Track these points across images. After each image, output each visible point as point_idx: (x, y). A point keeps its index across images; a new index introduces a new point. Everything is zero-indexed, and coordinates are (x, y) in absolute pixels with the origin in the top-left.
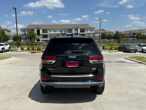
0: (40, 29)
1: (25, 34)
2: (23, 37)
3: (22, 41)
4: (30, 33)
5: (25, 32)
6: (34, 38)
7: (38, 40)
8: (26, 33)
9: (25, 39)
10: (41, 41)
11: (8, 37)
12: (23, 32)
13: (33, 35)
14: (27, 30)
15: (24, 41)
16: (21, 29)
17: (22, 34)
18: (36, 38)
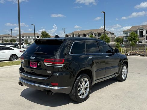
0: (144, 29)
1: (127, 36)
2: (125, 39)
3: (124, 42)
4: (131, 35)
5: (127, 34)
6: (135, 39)
7: (140, 42)
8: (129, 35)
9: (127, 41)
10: (143, 43)
11: (109, 40)
12: (125, 34)
13: (134, 37)
14: (129, 32)
15: (125, 43)
16: (124, 31)
17: (124, 36)
18: (138, 40)
